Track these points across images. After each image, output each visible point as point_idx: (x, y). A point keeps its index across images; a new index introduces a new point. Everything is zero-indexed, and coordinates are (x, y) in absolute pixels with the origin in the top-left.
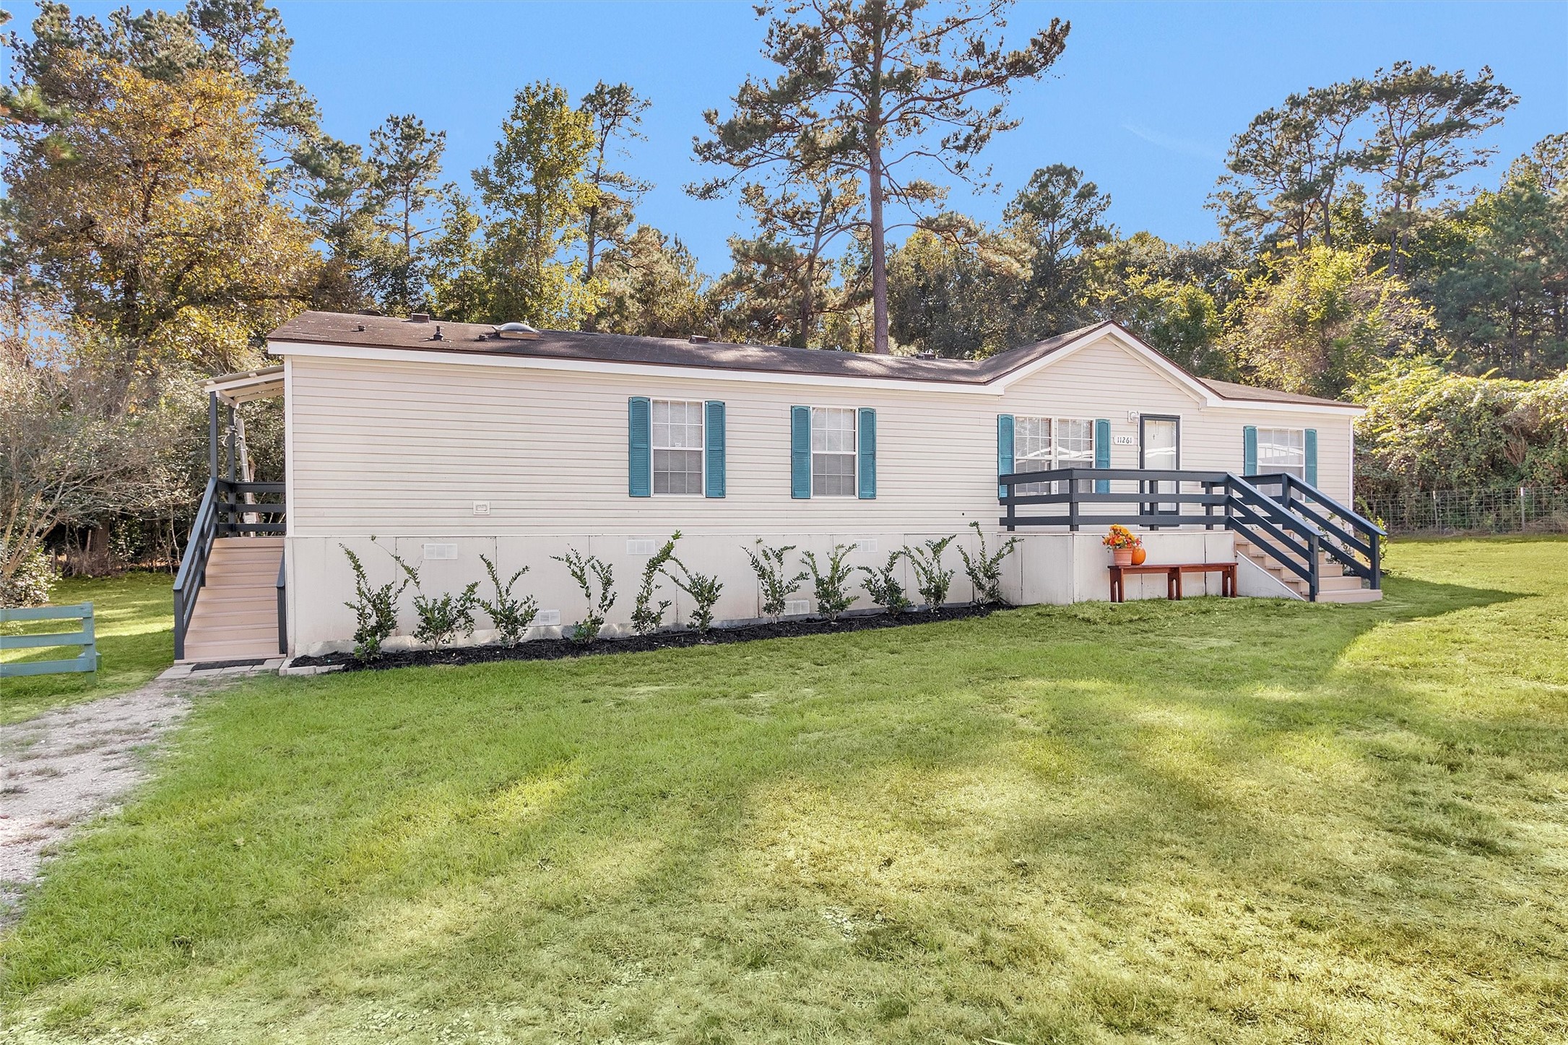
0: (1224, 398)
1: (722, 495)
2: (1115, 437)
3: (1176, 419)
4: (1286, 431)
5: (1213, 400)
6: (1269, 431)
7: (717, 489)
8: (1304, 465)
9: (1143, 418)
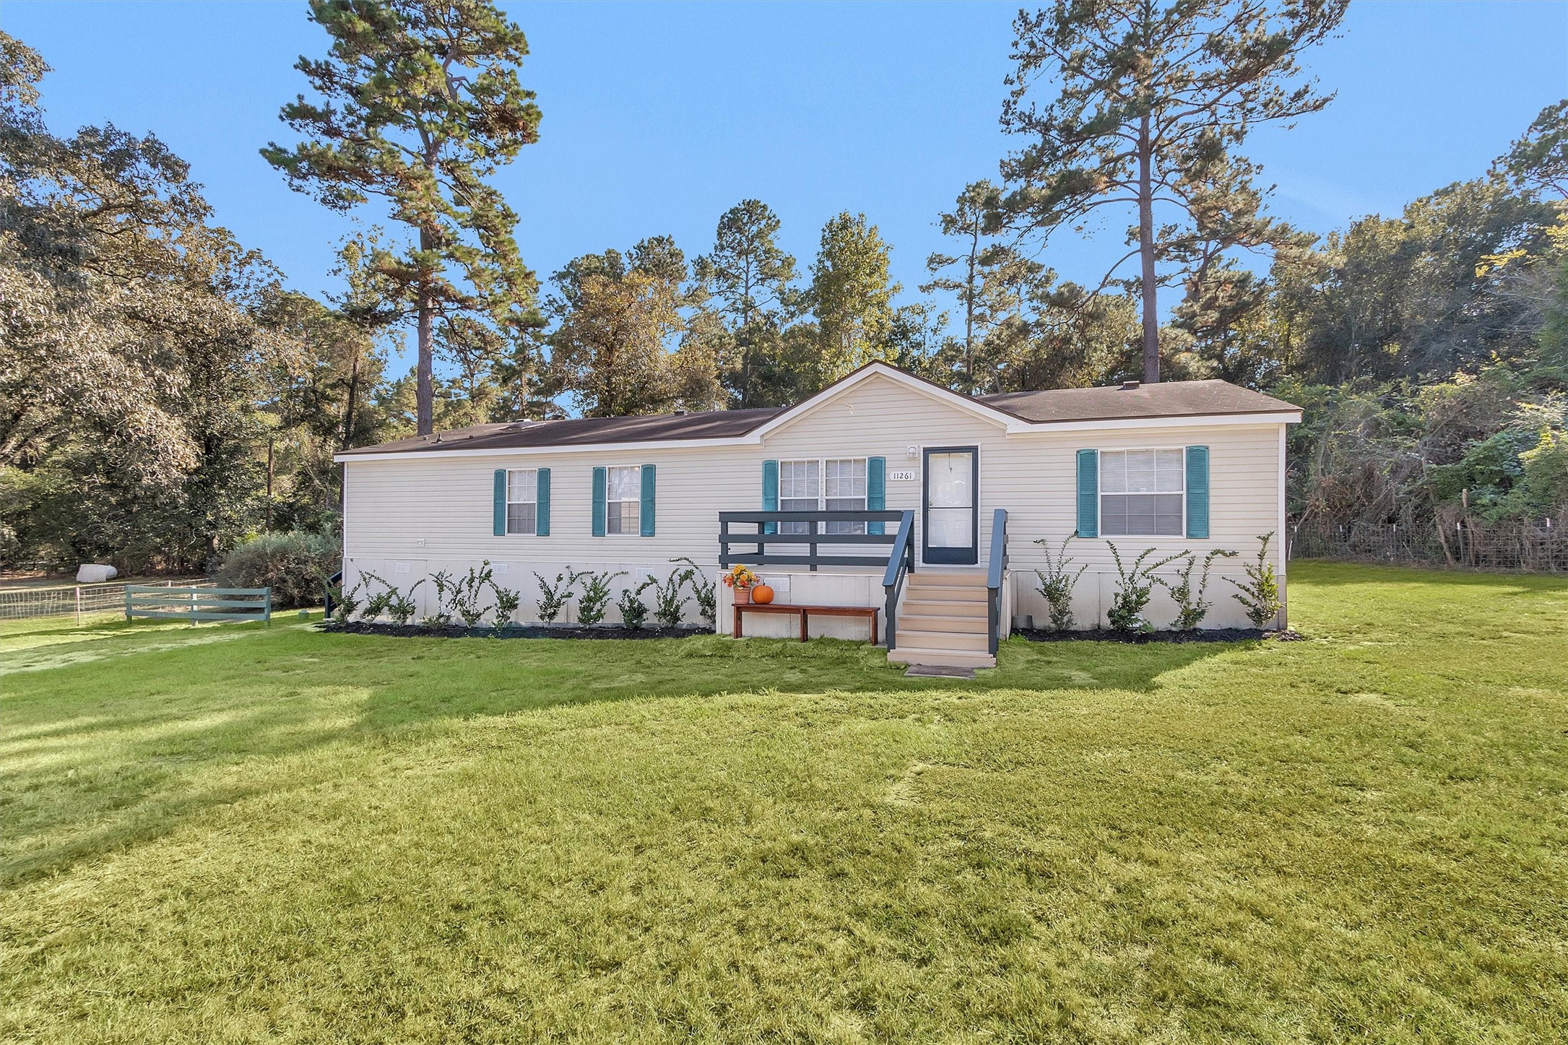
0: (1032, 422)
1: (548, 534)
2: (891, 475)
3: (974, 450)
4: (1152, 451)
5: (1015, 426)
6: (1123, 452)
7: (544, 530)
8: (1184, 492)
9: (927, 451)
